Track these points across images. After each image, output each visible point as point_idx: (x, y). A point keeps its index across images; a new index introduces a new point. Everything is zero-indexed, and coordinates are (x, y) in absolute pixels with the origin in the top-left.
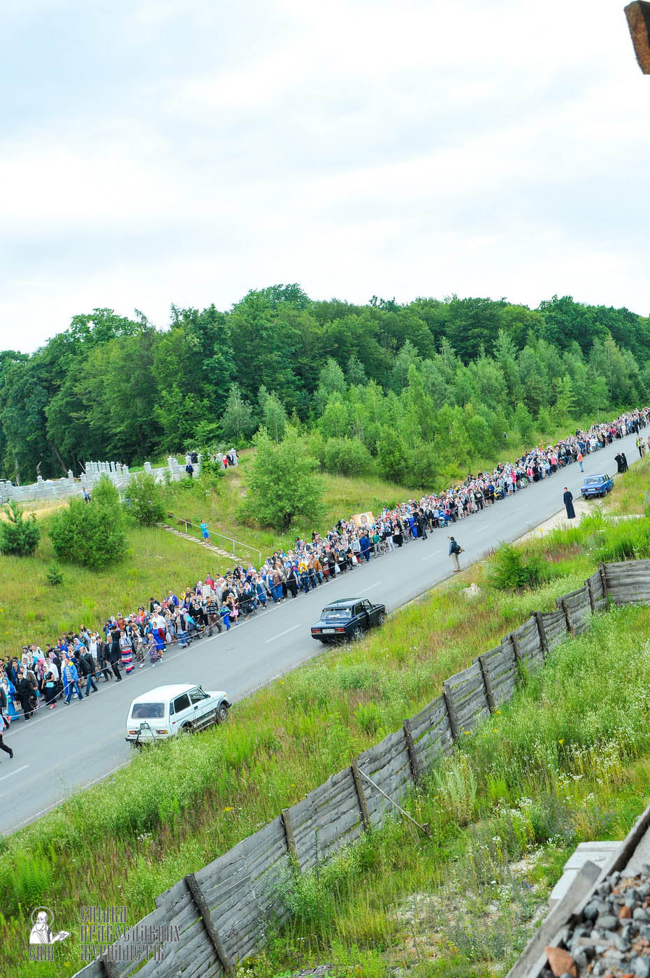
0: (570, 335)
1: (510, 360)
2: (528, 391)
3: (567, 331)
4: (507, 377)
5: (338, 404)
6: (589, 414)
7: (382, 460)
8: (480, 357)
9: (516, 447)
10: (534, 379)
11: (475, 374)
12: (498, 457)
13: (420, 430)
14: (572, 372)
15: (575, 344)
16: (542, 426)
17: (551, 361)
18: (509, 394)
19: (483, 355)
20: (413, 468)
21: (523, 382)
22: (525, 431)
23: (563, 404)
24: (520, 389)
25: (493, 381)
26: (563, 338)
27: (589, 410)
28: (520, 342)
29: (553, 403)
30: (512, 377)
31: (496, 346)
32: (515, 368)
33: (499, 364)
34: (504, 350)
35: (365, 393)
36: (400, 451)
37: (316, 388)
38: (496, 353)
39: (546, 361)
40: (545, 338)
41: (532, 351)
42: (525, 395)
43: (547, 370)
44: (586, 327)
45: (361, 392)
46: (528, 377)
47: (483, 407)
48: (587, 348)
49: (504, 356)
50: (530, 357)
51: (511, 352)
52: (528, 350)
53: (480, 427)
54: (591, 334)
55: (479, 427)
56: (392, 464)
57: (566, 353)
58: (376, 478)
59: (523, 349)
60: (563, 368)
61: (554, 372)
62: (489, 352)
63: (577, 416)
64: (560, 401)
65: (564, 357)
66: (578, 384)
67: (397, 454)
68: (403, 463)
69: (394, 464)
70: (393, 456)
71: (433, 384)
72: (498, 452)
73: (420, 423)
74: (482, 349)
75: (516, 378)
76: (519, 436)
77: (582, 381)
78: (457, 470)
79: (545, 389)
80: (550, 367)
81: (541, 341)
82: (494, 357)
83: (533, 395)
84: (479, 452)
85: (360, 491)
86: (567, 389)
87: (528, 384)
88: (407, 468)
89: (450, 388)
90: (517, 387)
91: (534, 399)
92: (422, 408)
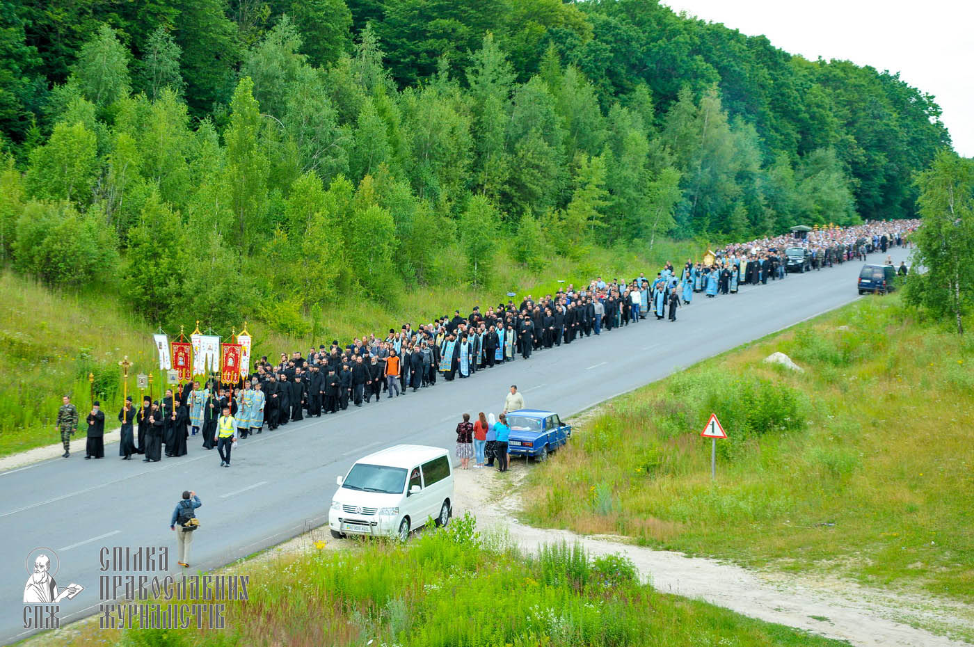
0: (638, 69)
1: (494, 100)
2: (516, 169)
3: (633, 61)
4: (477, 131)
5: (79, 126)
6: (630, 240)
7: (131, 267)
8: (437, 78)
9: (452, 282)
10: (533, 146)
11: (408, 114)
12: (403, 299)
13: (231, 220)
14: (618, 147)
15: (643, 91)
16: (521, 249)
17: (581, 117)
18: (475, 167)
19: (444, 76)
20: (191, 300)
21: (511, 149)
22: (478, 254)
23: (582, 208)
24: (499, 165)
25: (443, 135)
26: (623, 71)
27: (635, 232)
28: (525, 66)
29: (563, 203)
30: (488, 135)
31: (472, 64)
32: (499, 118)
33: (471, 102)
34: (487, 74)
35: (149, 114)
36: (173, 255)
37: (62, 79)
38: (471, 78)
39: (571, 113)
40: (581, 66)
41: (545, 89)
42: (507, 176)
43: (568, 133)
44: (674, 59)
45: (139, 109)
46: (522, 140)
47: (403, 189)
48: (664, 101)
49: (483, 87)
50: (539, 99)
51: (500, 81)
52: (536, 85)
53: (378, 231)
54: (682, 76)
55: (376, 231)
56: (150, 279)
57: (617, 106)
58: (113, 303)
59: (527, 80)
60: (603, 134)
61: (580, 139)
62: (457, 71)
63: (606, 240)
64: (576, 202)
65: (611, 113)
66: (624, 173)
67: (165, 262)
68: (173, 285)
69: (155, 281)
70: (157, 265)
71: (310, 120)
72: (409, 289)
73: (236, 205)
74: (443, 63)
75: (494, 138)
76: (463, 260)
77: (634, 170)
78: (296, 315)
79: (554, 171)
80: (576, 129)
81: (571, 71)
82: (465, 84)
83: (525, 178)
84: (362, 283)
85: (63, 328)
86: (594, 180)
87: (520, 154)
88: (179, 295)
89: (345, 134)
90: (494, 157)
91: (526, 187)
92: (246, 172)
